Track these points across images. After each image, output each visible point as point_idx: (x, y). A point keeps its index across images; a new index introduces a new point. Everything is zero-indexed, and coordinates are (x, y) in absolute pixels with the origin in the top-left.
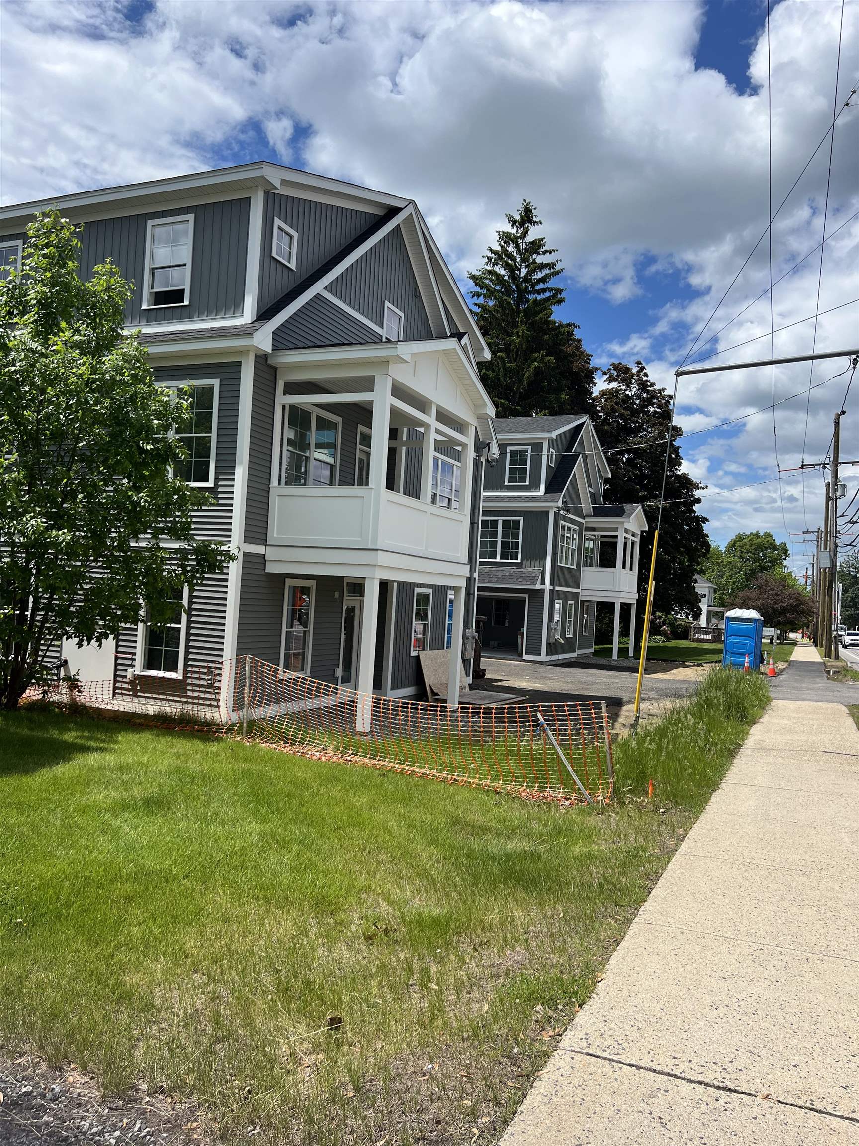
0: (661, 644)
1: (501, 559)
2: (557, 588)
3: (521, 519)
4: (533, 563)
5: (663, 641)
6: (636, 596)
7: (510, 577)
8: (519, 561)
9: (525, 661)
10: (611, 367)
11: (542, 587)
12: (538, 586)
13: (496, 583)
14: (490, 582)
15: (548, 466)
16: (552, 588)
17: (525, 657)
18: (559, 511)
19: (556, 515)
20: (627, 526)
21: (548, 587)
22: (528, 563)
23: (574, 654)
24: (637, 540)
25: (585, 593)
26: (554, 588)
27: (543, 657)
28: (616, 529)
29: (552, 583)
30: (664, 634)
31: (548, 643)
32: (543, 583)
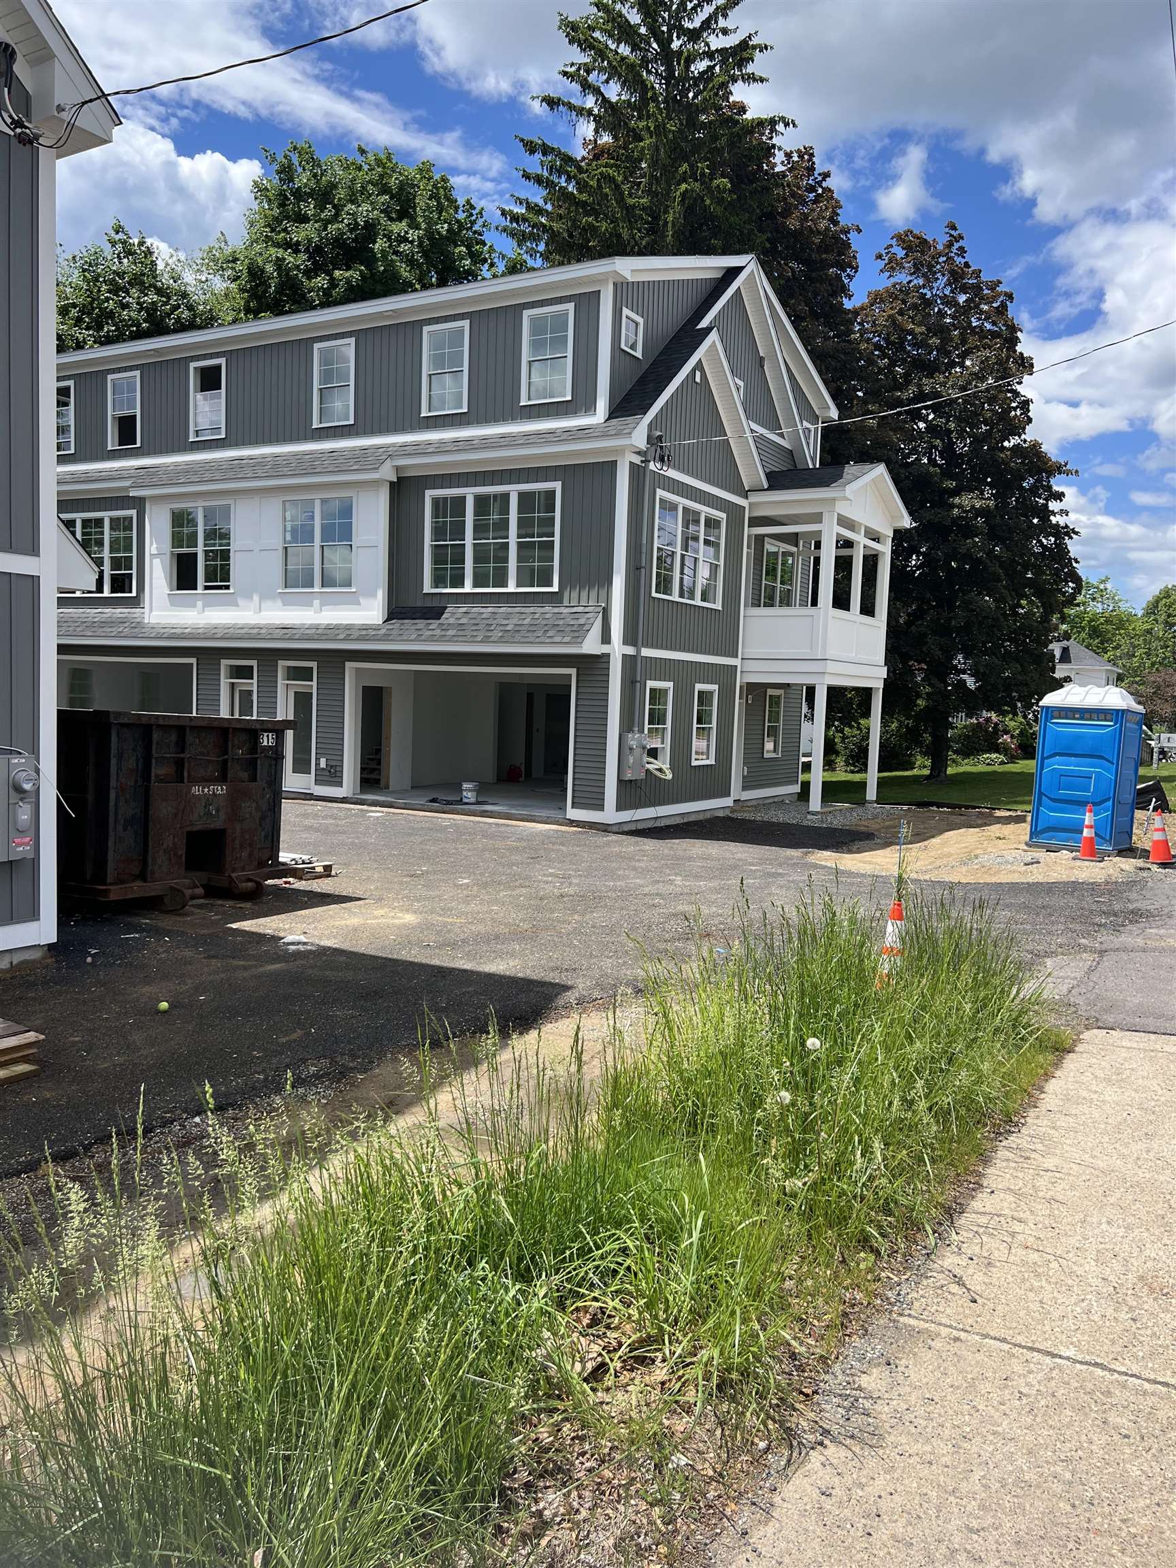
0: (997, 768)
1: (518, 586)
2: (646, 652)
3: (557, 486)
4: (584, 594)
5: (1002, 763)
6: (883, 672)
7: (532, 628)
8: (555, 588)
9: (572, 823)
10: (894, 242)
11: (605, 649)
12: (591, 645)
13: (501, 641)
14: (486, 640)
15: (618, 353)
16: (630, 650)
17: (573, 814)
18: (646, 461)
19: (637, 472)
20: (843, 509)
21: (618, 649)
22: (575, 594)
23: (728, 802)
24: (885, 549)
25: (751, 666)
26: (639, 651)
27: (610, 814)
28: (817, 518)
29: (630, 637)
30: (1003, 749)
31: (621, 782)
32: (606, 638)
